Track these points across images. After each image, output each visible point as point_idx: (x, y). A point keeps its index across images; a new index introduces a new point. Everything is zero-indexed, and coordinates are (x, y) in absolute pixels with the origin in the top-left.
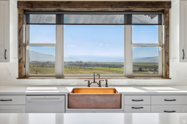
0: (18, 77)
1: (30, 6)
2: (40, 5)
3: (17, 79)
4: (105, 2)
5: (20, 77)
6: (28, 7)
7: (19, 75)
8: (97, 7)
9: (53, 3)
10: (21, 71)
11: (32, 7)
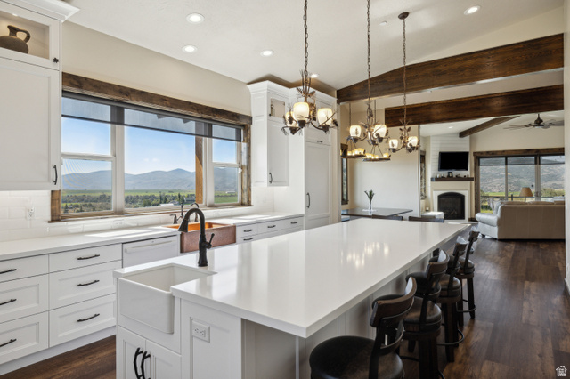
0: (49, 219)
1: (77, 84)
2: (95, 86)
3: (49, 222)
4: (190, 103)
5: (55, 218)
6: (73, 85)
7: (52, 216)
8: (180, 107)
9: (119, 88)
10: (57, 207)
11: (80, 87)
